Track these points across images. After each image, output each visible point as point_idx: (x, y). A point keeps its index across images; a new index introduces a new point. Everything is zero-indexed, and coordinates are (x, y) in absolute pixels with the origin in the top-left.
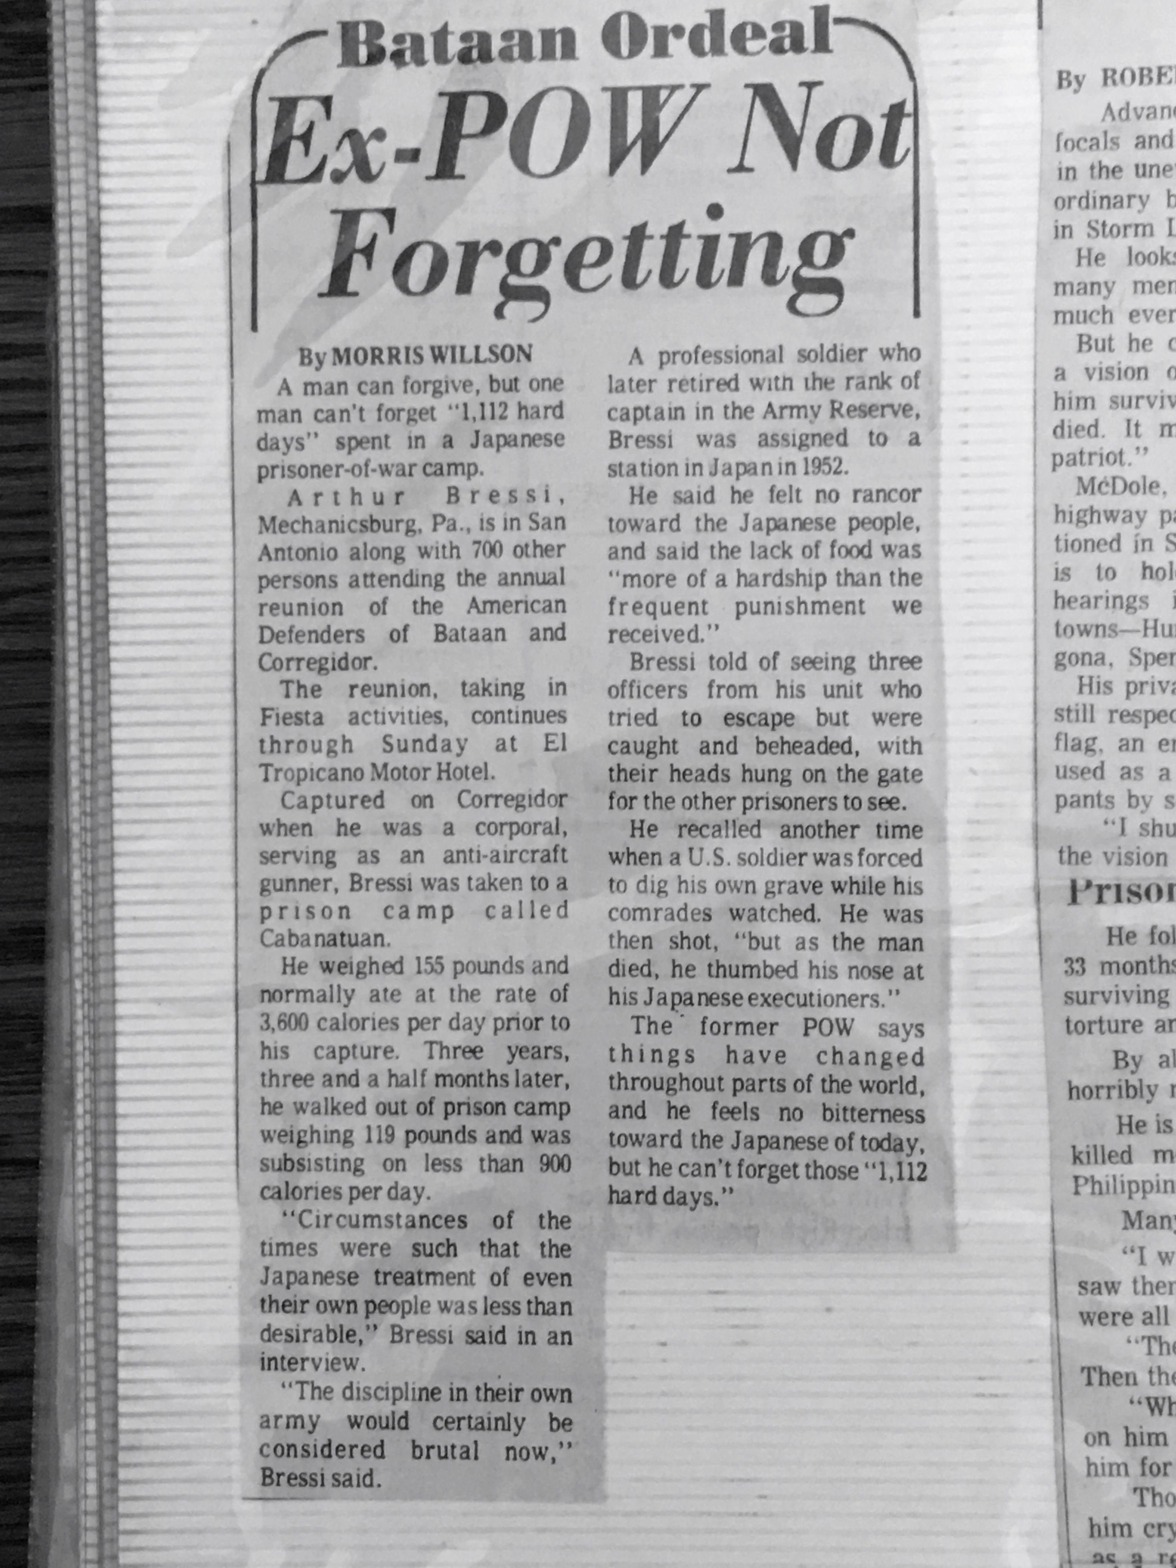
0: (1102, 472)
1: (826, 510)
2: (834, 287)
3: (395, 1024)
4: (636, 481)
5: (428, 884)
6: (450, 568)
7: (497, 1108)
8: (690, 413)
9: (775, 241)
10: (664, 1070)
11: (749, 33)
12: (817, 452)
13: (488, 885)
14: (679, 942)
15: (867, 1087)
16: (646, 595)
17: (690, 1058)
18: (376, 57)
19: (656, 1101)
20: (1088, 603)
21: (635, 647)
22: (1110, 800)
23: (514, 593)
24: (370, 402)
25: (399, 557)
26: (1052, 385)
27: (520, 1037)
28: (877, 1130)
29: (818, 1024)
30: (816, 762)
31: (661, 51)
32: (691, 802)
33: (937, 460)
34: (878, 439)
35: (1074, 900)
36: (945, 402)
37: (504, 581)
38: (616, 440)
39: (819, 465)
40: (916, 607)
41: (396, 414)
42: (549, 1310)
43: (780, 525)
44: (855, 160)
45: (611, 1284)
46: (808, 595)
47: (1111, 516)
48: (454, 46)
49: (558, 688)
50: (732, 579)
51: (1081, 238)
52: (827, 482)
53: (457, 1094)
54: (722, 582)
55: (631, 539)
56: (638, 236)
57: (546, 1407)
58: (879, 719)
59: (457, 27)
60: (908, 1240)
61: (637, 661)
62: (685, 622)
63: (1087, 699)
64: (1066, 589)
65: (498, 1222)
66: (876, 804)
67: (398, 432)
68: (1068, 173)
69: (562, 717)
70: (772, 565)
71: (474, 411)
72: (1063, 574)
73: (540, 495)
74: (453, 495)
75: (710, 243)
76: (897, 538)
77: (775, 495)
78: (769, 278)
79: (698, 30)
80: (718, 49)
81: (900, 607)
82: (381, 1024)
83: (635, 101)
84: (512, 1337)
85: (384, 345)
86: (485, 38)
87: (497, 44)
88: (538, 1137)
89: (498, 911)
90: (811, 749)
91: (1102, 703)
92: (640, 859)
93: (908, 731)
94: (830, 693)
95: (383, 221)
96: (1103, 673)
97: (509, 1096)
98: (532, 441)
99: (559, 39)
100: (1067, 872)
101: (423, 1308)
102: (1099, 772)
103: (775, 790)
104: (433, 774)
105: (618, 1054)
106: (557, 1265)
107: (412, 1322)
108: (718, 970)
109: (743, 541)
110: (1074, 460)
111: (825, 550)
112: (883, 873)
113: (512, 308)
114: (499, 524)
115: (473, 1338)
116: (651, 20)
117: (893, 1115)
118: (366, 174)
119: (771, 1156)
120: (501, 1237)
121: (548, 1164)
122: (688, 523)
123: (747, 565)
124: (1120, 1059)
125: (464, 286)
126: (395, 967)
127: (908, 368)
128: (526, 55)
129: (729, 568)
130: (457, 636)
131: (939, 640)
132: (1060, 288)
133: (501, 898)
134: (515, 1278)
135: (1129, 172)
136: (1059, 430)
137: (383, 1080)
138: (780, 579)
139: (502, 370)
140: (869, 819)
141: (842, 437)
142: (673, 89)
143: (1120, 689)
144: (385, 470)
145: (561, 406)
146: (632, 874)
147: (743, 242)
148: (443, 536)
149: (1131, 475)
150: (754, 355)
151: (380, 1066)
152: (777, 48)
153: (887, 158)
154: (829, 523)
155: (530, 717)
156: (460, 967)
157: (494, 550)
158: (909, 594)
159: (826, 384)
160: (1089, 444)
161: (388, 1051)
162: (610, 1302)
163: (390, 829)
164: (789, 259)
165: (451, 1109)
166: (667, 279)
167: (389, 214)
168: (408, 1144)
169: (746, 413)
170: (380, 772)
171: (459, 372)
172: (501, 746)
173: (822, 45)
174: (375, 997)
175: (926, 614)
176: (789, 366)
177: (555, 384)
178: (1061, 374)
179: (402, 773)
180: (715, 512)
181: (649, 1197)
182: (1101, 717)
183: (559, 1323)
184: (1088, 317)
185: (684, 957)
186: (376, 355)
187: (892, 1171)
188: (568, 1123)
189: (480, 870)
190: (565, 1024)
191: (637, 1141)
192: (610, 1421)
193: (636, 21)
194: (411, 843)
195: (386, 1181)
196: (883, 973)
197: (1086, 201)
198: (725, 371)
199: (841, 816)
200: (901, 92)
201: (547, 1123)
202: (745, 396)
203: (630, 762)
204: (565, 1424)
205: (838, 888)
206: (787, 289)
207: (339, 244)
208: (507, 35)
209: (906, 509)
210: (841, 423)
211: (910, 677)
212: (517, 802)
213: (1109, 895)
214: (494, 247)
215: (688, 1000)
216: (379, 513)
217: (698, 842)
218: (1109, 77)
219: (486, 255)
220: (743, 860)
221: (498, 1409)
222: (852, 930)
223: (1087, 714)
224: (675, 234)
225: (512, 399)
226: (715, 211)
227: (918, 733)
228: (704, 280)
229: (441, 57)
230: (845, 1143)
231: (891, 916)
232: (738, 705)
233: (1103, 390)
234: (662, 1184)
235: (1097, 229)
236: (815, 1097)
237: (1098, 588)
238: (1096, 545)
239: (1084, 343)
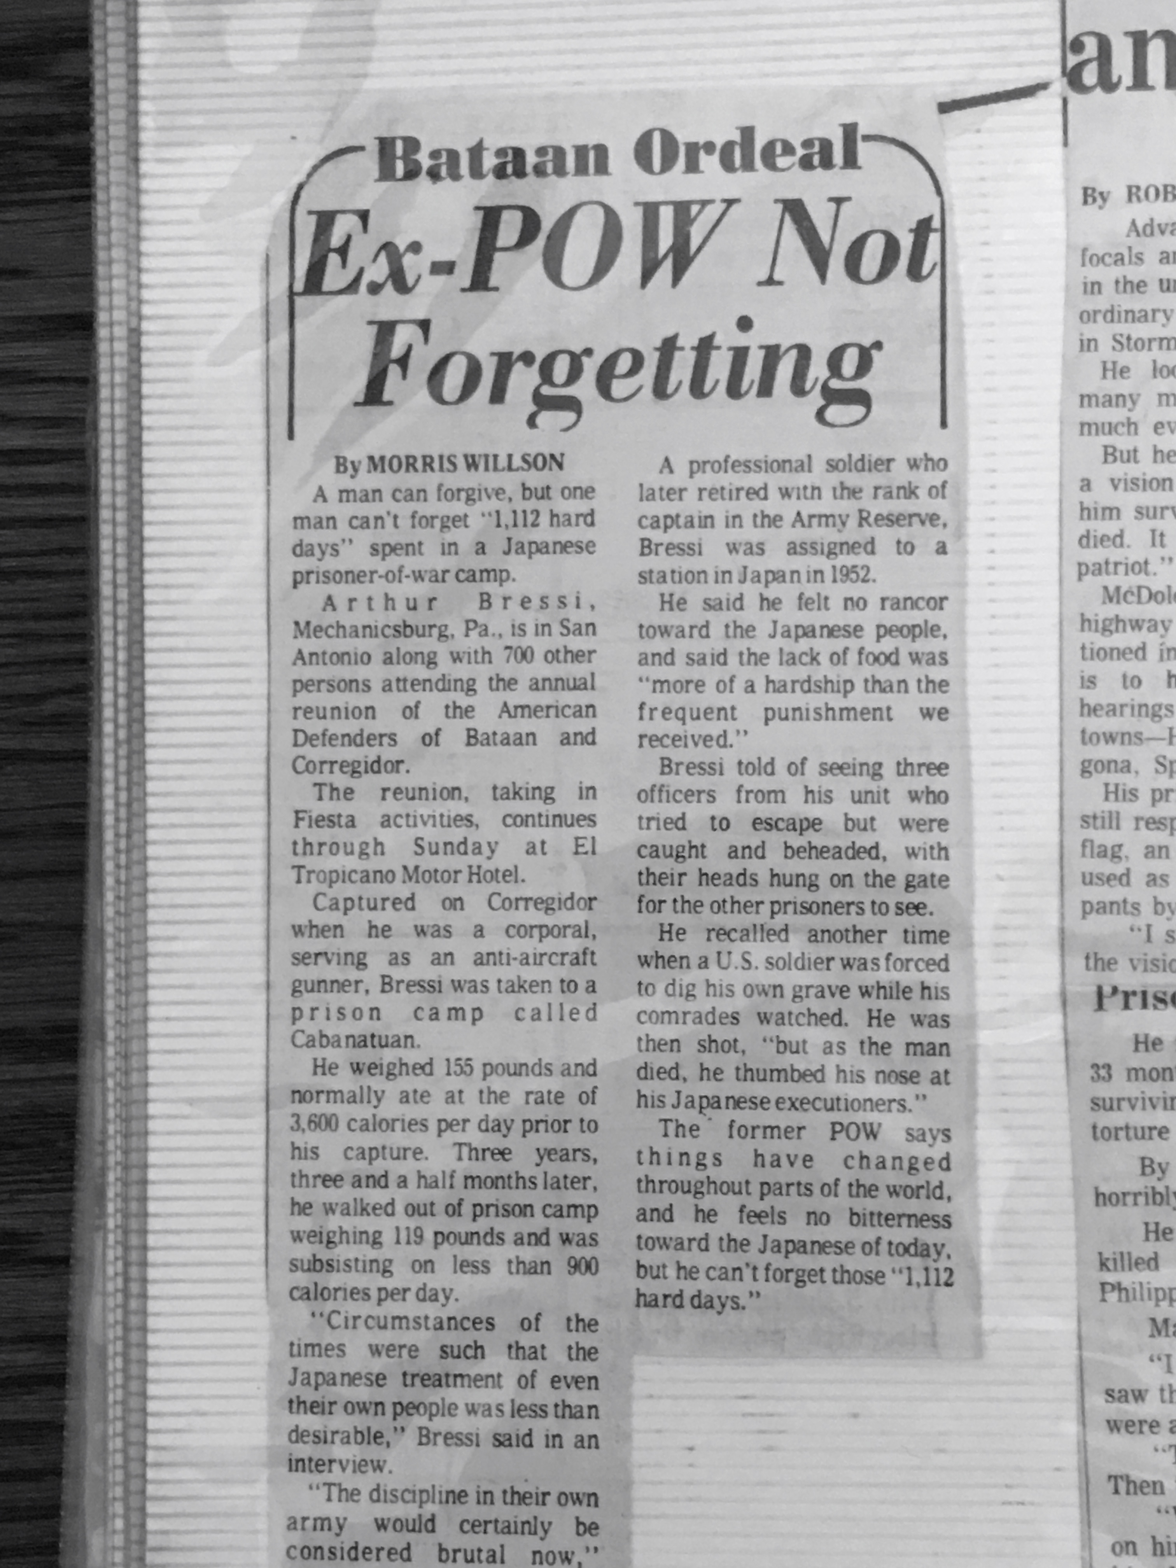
0: (1127, 581)
1: (853, 617)
2: (862, 398)
3: (424, 1125)
4: (667, 588)
5: (458, 986)
6: (482, 673)
7: (525, 1210)
8: (720, 521)
9: (804, 352)
10: (691, 1174)
11: (779, 149)
12: (845, 560)
13: (518, 987)
14: (708, 1045)
15: (893, 1192)
16: (675, 700)
17: (718, 1160)
18: (411, 174)
19: (684, 1204)
20: (1113, 710)
21: (666, 752)
22: (1136, 907)
23: (545, 698)
24: (404, 509)
25: (431, 662)
26: (1076, 496)
27: (546, 1139)
28: (904, 1234)
29: (845, 1129)
30: (843, 866)
31: (692, 166)
32: (719, 906)
33: (963, 568)
34: (906, 548)
35: (1100, 1006)
36: (973, 512)
37: (535, 686)
38: (647, 547)
39: (848, 573)
40: (943, 713)
41: (429, 521)
42: (576, 1413)
43: (809, 632)
44: (884, 272)
45: (638, 1388)
46: (836, 701)
47: (1137, 625)
48: (489, 161)
49: (588, 792)
50: (760, 685)
51: (1106, 350)
52: (855, 590)
53: (485, 1196)
54: (750, 688)
55: (660, 645)
56: (669, 347)
57: (573, 1510)
58: (906, 824)
59: (493, 143)
60: (935, 1346)
61: (667, 766)
62: (714, 728)
63: (1112, 806)
64: (1092, 697)
65: (526, 1325)
66: (901, 909)
67: (431, 538)
68: (1094, 288)
69: (591, 820)
70: (801, 672)
71: (507, 518)
72: (1090, 682)
73: (571, 601)
74: (486, 601)
75: (740, 355)
76: (924, 645)
77: (804, 602)
78: (798, 388)
79: (729, 146)
80: (748, 165)
81: (927, 714)
82: (411, 1125)
83: (666, 215)
84: (539, 1440)
85: (418, 453)
86: (519, 153)
87: (531, 159)
88: (566, 1239)
89: (527, 1014)
90: (838, 853)
91: (1128, 810)
92: (668, 961)
93: (935, 837)
94: (858, 798)
95: (419, 332)
96: (1127, 780)
97: (537, 1197)
98: (565, 547)
99: (592, 155)
100: (1093, 978)
101: (450, 1410)
102: (1125, 879)
103: (803, 895)
104: (463, 877)
105: (646, 1156)
106: (586, 1368)
107: (440, 1424)
108: (746, 1073)
109: (772, 647)
110: (1100, 569)
111: (852, 657)
112: (910, 978)
113: (545, 418)
114: (530, 629)
115: (500, 1441)
116: (682, 137)
117: (920, 1220)
118: (401, 285)
119: (798, 1261)
120: (527, 1339)
121: (575, 1266)
122: (717, 630)
123: (777, 671)
124: (1146, 1165)
125: (498, 395)
126: (425, 1068)
127: (936, 478)
128: (560, 171)
129: (758, 675)
130: (489, 740)
131: (966, 747)
132: (1086, 399)
133: (530, 1001)
134: (543, 1381)
135: (1154, 286)
136: (1085, 540)
137: (412, 1181)
138: (809, 686)
139: (534, 479)
140: (895, 924)
141: (870, 547)
142: (704, 203)
143: (1145, 796)
144: (418, 576)
145: (592, 513)
146: (660, 977)
147: (772, 354)
148: (474, 641)
149: (1157, 585)
150: (782, 465)
151: (408, 1167)
152: (806, 163)
153: (915, 272)
154: (858, 630)
155: (560, 819)
156: (489, 1070)
157: (525, 655)
158: (935, 701)
159: (854, 493)
160: (1115, 554)
161: (418, 1152)
162: (638, 1406)
163: (421, 931)
164: (818, 370)
165: (480, 1210)
166: (697, 389)
167: (425, 325)
168: (436, 1245)
169: (774, 521)
170: (412, 874)
171: (492, 480)
172: (531, 850)
173: (851, 161)
174: (405, 1098)
175: (952, 721)
176: (818, 476)
177: (587, 492)
178: (1086, 485)
179: (434, 875)
180: (745, 618)
181: (676, 1300)
182: (1127, 824)
183: (586, 1427)
184: (1112, 428)
185: (711, 1060)
186: (410, 463)
187: (918, 1276)
188: (596, 1226)
189: (509, 973)
190: (592, 1126)
191: (664, 1243)
192: (637, 1526)
193: (668, 139)
194: (442, 945)
195: (415, 1281)
196: (908, 1078)
197: (1111, 316)
198: (755, 480)
199: (867, 922)
200: (929, 207)
201: (575, 1225)
202: (774, 505)
203: (659, 866)
204: (592, 1528)
205: (865, 992)
206: (816, 399)
207: (375, 355)
208: (541, 151)
209: (933, 617)
210: (868, 532)
211: (937, 783)
212: (547, 905)
213: (1135, 1001)
214: (527, 358)
215: (715, 1103)
216: (412, 619)
217: (725, 945)
218: (1133, 193)
219: (519, 367)
220: (771, 963)
221: (524, 1513)
222: (880, 1035)
223: (1113, 821)
224: (705, 346)
225: (544, 506)
226: (745, 324)
227: (944, 839)
228: (734, 390)
229: (476, 172)
230: (871, 1248)
231: (918, 1021)
232: (766, 810)
233: (1127, 501)
234: (689, 1288)
235: (1122, 343)
236: (842, 1202)
237: (1123, 696)
238: (1122, 654)
239: (1110, 454)
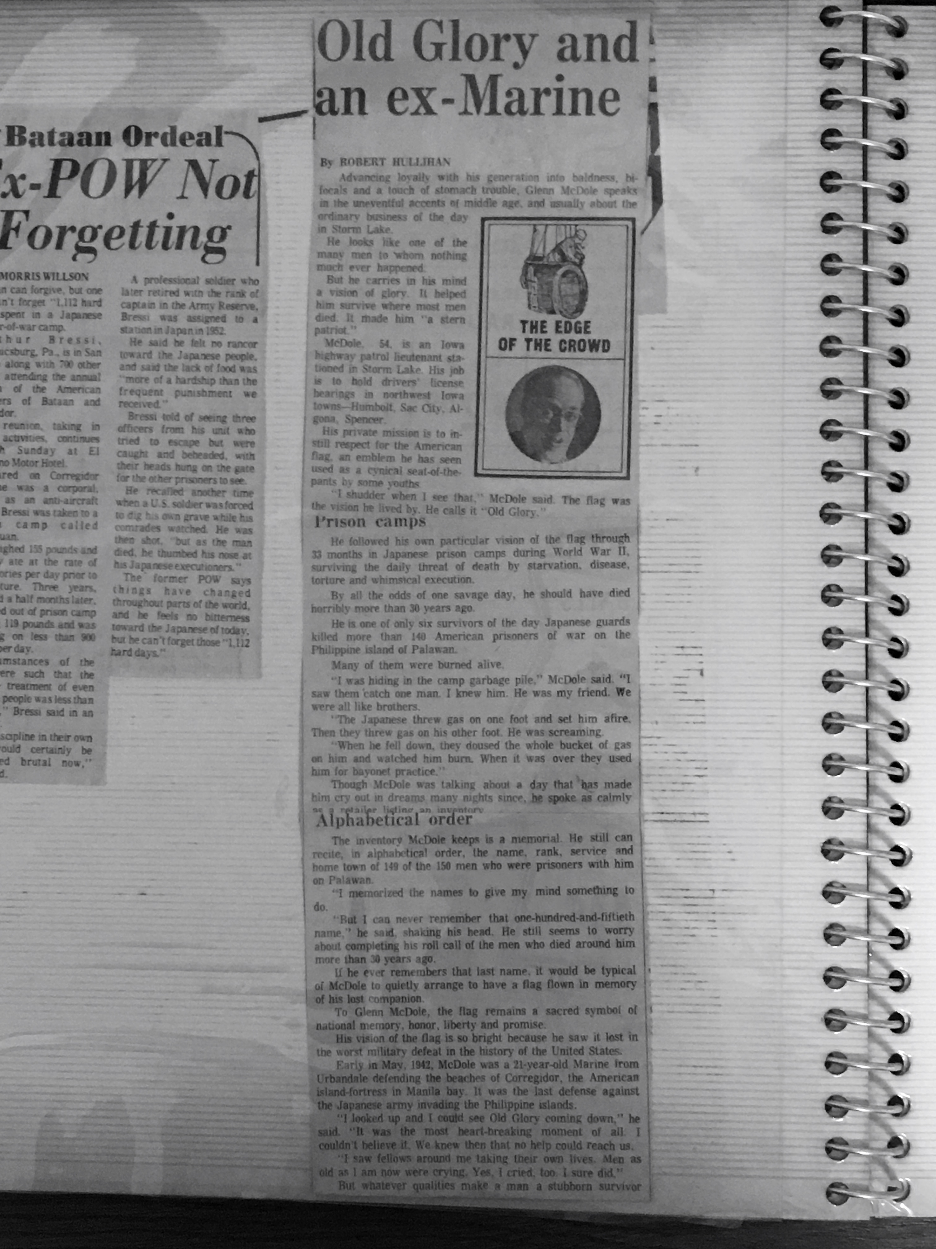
0: (336, 337)
1: (215, 350)
2: (221, 251)
3: (20, 575)
4: (133, 335)
5: (36, 513)
6: (50, 372)
7: (63, 612)
8: (157, 305)
9: (196, 229)
10: (136, 597)
11: (187, 136)
12: (214, 324)
13: (63, 514)
14: (147, 541)
15: (225, 606)
16: (136, 386)
17: (149, 591)
18: (22, 141)
19: (133, 611)
20: (329, 394)
21: (131, 410)
22: (334, 482)
23: (77, 384)
24: (17, 297)
25: (27, 367)
26: (316, 298)
27: (74, 582)
28: (229, 625)
29: (205, 578)
30: (208, 462)
31: (148, 144)
32: (152, 479)
33: (265, 330)
34: (240, 319)
35: (318, 525)
36: (270, 304)
37: (74, 378)
38: (125, 317)
39: (214, 331)
40: (254, 395)
41: (27, 303)
42: (83, 702)
43: (196, 357)
44: (232, 195)
45: (111, 691)
46: (207, 388)
47: (340, 356)
48: (57, 138)
49: (96, 427)
50: (173, 380)
51: (330, 233)
52: (217, 338)
53: (46, 606)
54: (169, 381)
55: (130, 361)
56: (136, 226)
57: (80, 744)
58: (236, 444)
59: (59, 129)
60: (240, 672)
61: (132, 416)
62: (153, 399)
63: (326, 437)
64: (319, 388)
65: (63, 663)
66: (233, 481)
67: (28, 311)
68: (324, 204)
69: (97, 439)
70: (191, 375)
71: (62, 302)
72: (318, 382)
73: (90, 340)
74: (52, 339)
75: (168, 230)
76: (248, 364)
77: (194, 343)
78: (194, 247)
79: (165, 134)
80: (173, 144)
81: (247, 395)
82: (14, 574)
83: (136, 166)
84: (66, 713)
85: (23, 272)
86: (71, 136)
87: (76, 138)
88: (81, 626)
89: (67, 526)
90: (206, 456)
91: (334, 439)
92: (130, 503)
93: (248, 450)
94: (216, 432)
95: (24, 216)
96: (334, 426)
97: (69, 607)
98: (88, 316)
99: (103, 138)
100: (315, 513)
101: (28, 699)
102: (330, 469)
103: (190, 474)
104: (40, 464)
105: (118, 589)
106: (88, 682)
107: (24, 706)
108: (163, 553)
109: (179, 363)
110: (324, 331)
111: (215, 369)
112: (236, 512)
113: (80, 257)
114: (72, 353)
115: (50, 713)
116: (145, 129)
117: (237, 618)
118: (17, 195)
119: (183, 636)
120: (63, 669)
121: (85, 637)
122: (155, 355)
123: (181, 374)
124: (334, 594)
125: (59, 246)
126: (20, 550)
127: (253, 288)
128: (89, 144)
129: (172, 375)
130: (52, 403)
131: (264, 410)
132: (320, 255)
133: (68, 520)
134: (69, 688)
135: (351, 204)
136: (319, 318)
137: (14, 599)
138: (195, 380)
139: (75, 284)
140: (229, 487)
141: (224, 319)
142: (154, 160)
143: (341, 433)
144: (22, 327)
145: (100, 301)
146: (126, 510)
147: (182, 230)
148: (47, 358)
149: (349, 338)
150: (186, 281)
151: (12, 593)
152: (199, 144)
153: (247, 195)
154: (216, 357)
155: (84, 439)
156: (49, 550)
157: (69, 364)
158: (251, 389)
159: (217, 294)
160: (332, 325)
161: (16, 587)
162: (110, 699)
163: (20, 488)
164: (203, 238)
165: (44, 612)
166: (149, 246)
167: (27, 213)
168: (24, 628)
169: (182, 306)
170: (17, 462)
171: (55, 284)
172: (70, 452)
173: (219, 144)
174: (11, 563)
175: (258, 399)
176: (202, 286)
177: (98, 291)
178: (320, 293)
179: (26, 463)
180: (167, 350)
181: (129, 653)
182: (332, 444)
183: (87, 707)
184: (331, 268)
185: (147, 548)
186: (19, 276)
187: (234, 643)
188: (95, 620)
189: (58, 507)
190: (94, 576)
191: (124, 628)
192: (108, 750)
193: (138, 130)
194: (29, 495)
195: (13, 643)
196: (234, 556)
197: (332, 216)
198: (173, 287)
199: (218, 487)
200: (254, 165)
201: (86, 620)
202: (182, 299)
203: (127, 460)
204: (88, 751)
205: (216, 518)
206: (201, 252)
207: (4, 226)
208: (81, 134)
209: (252, 351)
210: (224, 312)
211: (251, 426)
212: (77, 477)
213: (332, 523)
214: (73, 229)
215: (148, 566)
216: (19, 347)
217: (155, 496)
218: (343, 161)
219: (69, 233)
220: (175, 505)
221: (60, 744)
222: (222, 537)
223: (326, 444)
224: (153, 226)
225: (79, 297)
226: (171, 216)
227: (254, 451)
228: (165, 247)
229: (51, 143)
230: (214, 630)
231: (238, 531)
232: (175, 436)
233: (337, 300)
234: (134, 647)
235: (336, 229)
236: (203, 609)
237: (332, 388)
238: (333, 369)
239: (330, 279)
